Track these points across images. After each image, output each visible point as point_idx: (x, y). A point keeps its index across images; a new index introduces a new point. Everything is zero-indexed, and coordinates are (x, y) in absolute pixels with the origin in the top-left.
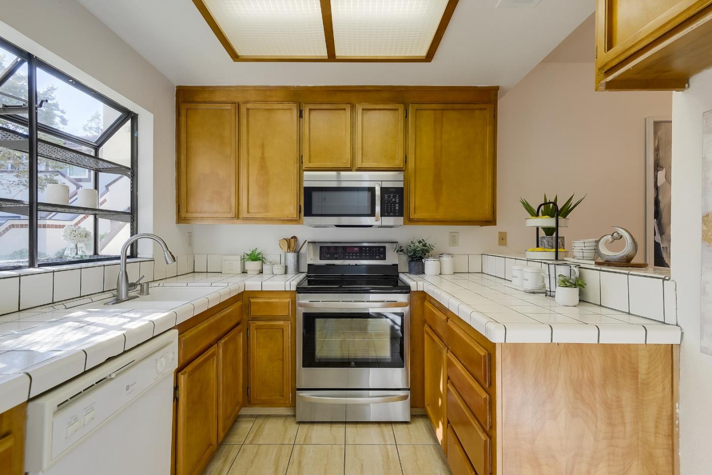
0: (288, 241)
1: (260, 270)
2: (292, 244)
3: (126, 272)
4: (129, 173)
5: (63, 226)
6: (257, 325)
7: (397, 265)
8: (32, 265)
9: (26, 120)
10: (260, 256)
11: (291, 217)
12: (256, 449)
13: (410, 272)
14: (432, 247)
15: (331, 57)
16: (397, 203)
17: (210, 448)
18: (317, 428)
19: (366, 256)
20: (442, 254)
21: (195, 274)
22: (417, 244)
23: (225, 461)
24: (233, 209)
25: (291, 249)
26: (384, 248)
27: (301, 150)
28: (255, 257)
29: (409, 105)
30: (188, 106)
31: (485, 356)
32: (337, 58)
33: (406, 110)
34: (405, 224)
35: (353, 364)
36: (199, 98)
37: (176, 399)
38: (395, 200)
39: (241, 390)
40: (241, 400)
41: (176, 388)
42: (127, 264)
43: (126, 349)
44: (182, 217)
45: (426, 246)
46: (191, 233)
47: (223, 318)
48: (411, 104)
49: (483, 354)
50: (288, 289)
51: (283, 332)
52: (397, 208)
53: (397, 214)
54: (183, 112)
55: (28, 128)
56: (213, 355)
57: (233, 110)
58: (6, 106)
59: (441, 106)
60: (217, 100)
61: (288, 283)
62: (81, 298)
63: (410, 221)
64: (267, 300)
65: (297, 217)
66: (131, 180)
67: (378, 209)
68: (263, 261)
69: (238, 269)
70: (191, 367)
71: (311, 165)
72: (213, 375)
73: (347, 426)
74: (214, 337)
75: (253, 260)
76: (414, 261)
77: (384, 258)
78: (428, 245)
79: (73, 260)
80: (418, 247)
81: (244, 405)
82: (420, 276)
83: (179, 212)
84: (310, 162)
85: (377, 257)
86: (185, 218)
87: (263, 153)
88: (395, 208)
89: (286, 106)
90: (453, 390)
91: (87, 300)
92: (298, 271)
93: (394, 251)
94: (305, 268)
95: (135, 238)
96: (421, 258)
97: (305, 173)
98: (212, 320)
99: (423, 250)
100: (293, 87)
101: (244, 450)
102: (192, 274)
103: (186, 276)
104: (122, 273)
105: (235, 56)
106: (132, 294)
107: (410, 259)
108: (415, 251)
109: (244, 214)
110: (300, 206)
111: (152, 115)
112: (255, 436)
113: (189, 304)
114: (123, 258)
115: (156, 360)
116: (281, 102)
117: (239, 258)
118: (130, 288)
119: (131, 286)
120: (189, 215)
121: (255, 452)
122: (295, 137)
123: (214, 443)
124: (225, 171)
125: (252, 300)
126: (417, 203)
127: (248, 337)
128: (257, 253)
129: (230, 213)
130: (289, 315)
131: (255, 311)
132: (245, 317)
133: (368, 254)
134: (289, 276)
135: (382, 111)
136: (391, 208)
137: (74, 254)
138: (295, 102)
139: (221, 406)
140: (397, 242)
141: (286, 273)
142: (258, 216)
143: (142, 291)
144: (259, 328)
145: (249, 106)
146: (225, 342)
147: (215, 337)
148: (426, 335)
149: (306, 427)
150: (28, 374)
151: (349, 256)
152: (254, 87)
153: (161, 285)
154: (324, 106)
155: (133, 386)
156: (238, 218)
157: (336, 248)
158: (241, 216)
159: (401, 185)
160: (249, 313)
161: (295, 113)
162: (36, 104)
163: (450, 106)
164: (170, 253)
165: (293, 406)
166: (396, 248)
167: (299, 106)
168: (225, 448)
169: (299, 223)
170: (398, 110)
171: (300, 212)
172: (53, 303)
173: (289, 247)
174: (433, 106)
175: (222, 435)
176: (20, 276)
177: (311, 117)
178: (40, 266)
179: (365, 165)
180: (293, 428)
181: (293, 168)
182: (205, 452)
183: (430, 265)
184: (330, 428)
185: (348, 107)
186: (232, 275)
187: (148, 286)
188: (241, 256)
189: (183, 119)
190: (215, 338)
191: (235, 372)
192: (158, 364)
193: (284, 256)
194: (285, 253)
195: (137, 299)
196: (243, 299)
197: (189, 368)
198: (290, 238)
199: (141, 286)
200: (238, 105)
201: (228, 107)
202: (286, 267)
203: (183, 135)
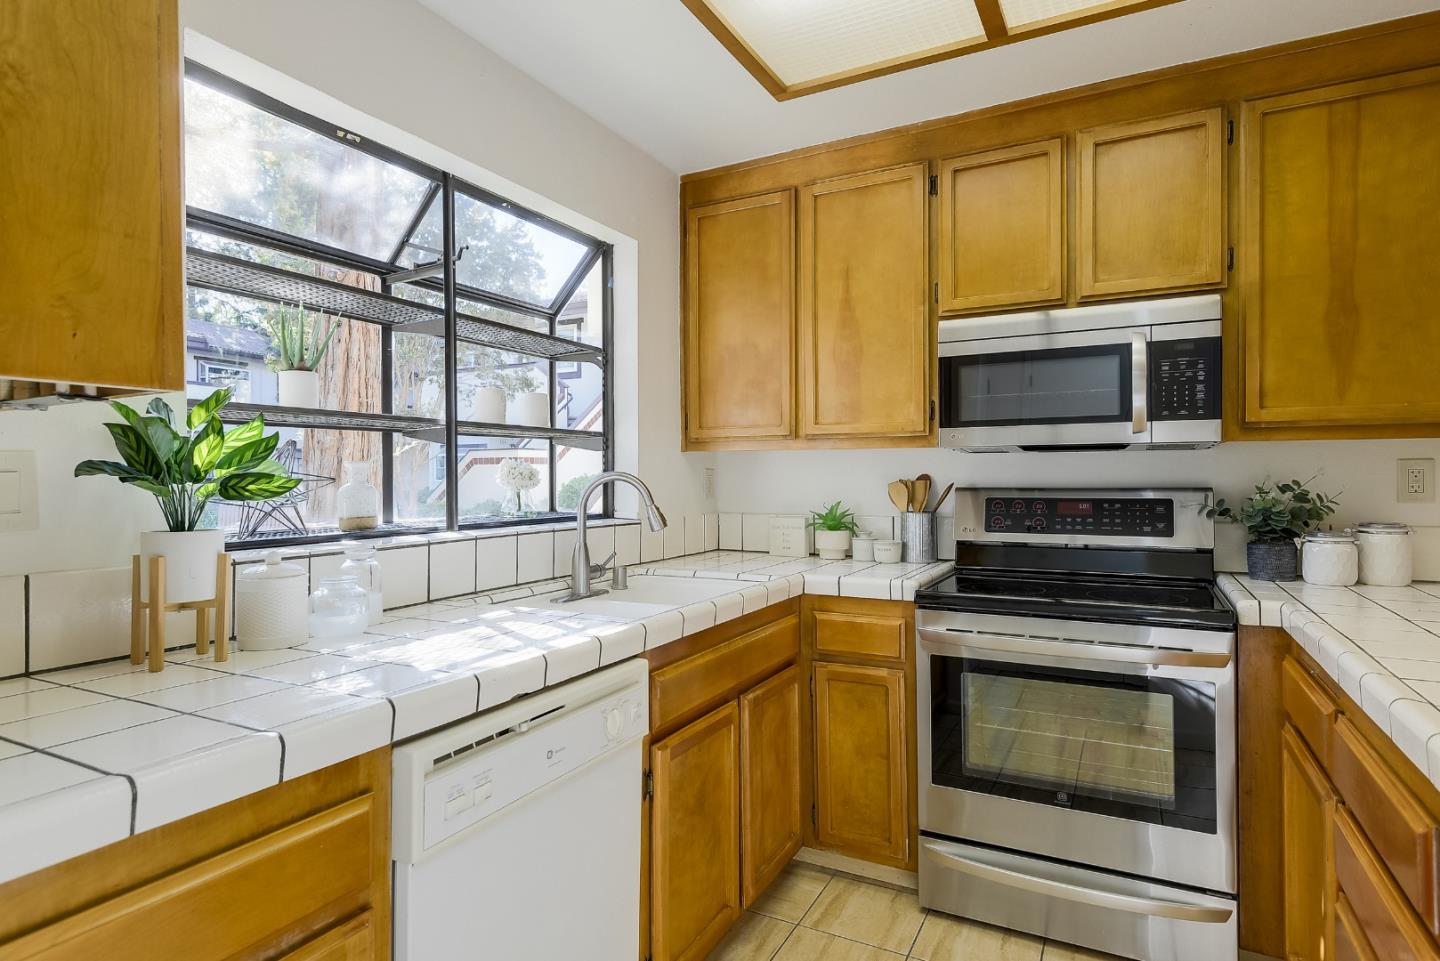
0: (910, 487)
1: (847, 551)
2: (920, 494)
3: (585, 545)
4: (600, 358)
5: (498, 461)
6: (829, 672)
7: (1211, 552)
8: (450, 527)
9: (440, 282)
10: (847, 519)
11: (911, 429)
12: (823, 942)
13: (1252, 574)
14: (1330, 504)
15: (997, 32)
16: (1201, 382)
17: (724, 910)
18: (967, 933)
19: (1112, 524)
20: (1369, 525)
21: (721, 553)
22: (1274, 494)
23: (759, 948)
24: (786, 418)
25: (917, 506)
26: (1169, 504)
27: (934, 270)
28: (837, 521)
29: (1239, 106)
30: (701, 212)
31: (1426, 837)
32: (1011, 33)
33: (1231, 123)
34: (1226, 436)
35: (1062, 796)
36: (719, 194)
37: (648, 794)
38: (1195, 373)
39: (797, 807)
40: (797, 828)
41: (648, 775)
42: (588, 531)
43: (549, 683)
44: (692, 440)
45: (1308, 501)
46: (712, 469)
47: (749, 648)
48: (1247, 101)
49: (1419, 829)
50: (896, 596)
51: (887, 695)
52: (1200, 396)
53: (1201, 412)
54: (693, 226)
55: (443, 295)
56: (726, 722)
57: (785, 206)
58: (419, 266)
59: (1350, 89)
60: (754, 188)
61: (897, 583)
62: (517, 588)
63: (1244, 428)
64: (850, 619)
65: (924, 430)
66: (604, 371)
67: (1139, 401)
68: (852, 530)
69: (801, 547)
70: (678, 738)
71: (959, 304)
72: (729, 762)
73: (1049, 949)
74: (727, 684)
75: (831, 528)
76: (1265, 542)
77: (1169, 532)
78: (1312, 495)
79: (513, 520)
80: (1276, 502)
81: (803, 842)
82: (1283, 584)
83: (686, 428)
84: (955, 297)
85: (1147, 529)
86: (697, 439)
87: (847, 290)
88: (1193, 394)
89: (898, 173)
90: (1350, 923)
91: (525, 591)
92: (933, 554)
93: (1200, 512)
94: (949, 551)
95: (608, 477)
96: (1289, 535)
97: (942, 324)
98: (724, 649)
99: (1295, 514)
100: (915, 126)
101: (799, 939)
102: (715, 554)
103: (702, 557)
104: (579, 544)
105: (778, 90)
106: (597, 585)
107: (1253, 537)
108: (1267, 514)
109: (808, 426)
110: (932, 403)
111: (637, 242)
112: (824, 915)
113: (675, 612)
114: (580, 518)
115: (603, 712)
116: (888, 167)
117: (802, 523)
118: (593, 575)
119: (595, 570)
120: (705, 434)
121: (821, 948)
122: (919, 241)
123: (732, 905)
124: (771, 338)
125: (820, 616)
126: (1271, 377)
127: (811, 696)
128: (839, 512)
129: (780, 426)
130: (900, 657)
131: (826, 642)
132: (805, 650)
133: (1118, 521)
134: (910, 567)
135: (1153, 139)
136: (1181, 396)
137: (514, 511)
138: (919, 161)
139: (749, 830)
140: (1211, 489)
141: (903, 559)
142: (837, 429)
143: (615, 582)
144: (833, 678)
145: (817, 190)
146: (755, 699)
147: (732, 685)
148: (1286, 755)
149: (942, 925)
150: (391, 702)
151: (1064, 523)
152: (829, 145)
153: (650, 572)
154: (992, 157)
155: (559, 754)
156: (797, 436)
157: (1029, 502)
158: (802, 433)
159: (1212, 330)
160: (812, 644)
161: (919, 186)
162: (454, 255)
163: (1383, 83)
164: (658, 509)
165: (912, 867)
166: (1205, 506)
167: (929, 168)
168: (763, 924)
169: (931, 445)
170: (1204, 125)
171: (932, 418)
172: (475, 593)
173: (911, 500)
174: (1322, 94)
175: (750, 892)
176: (429, 544)
177: (959, 188)
178: (462, 528)
179: (1102, 288)
180: (910, 918)
181: (916, 316)
182: (714, 918)
183: (1321, 555)
184: (1000, 942)
185: (1054, 147)
186: (786, 559)
187: (626, 572)
188: (807, 520)
189: (692, 239)
190: (733, 688)
191: (783, 766)
192: (609, 721)
193: (900, 519)
194: (902, 513)
195: (606, 595)
196: (800, 609)
197: (674, 740)
198: (913, 477)
199: (614, 573)
200: (796, 191)
201: (776, 199)
202: (904, 546)
203: (693, 273)
